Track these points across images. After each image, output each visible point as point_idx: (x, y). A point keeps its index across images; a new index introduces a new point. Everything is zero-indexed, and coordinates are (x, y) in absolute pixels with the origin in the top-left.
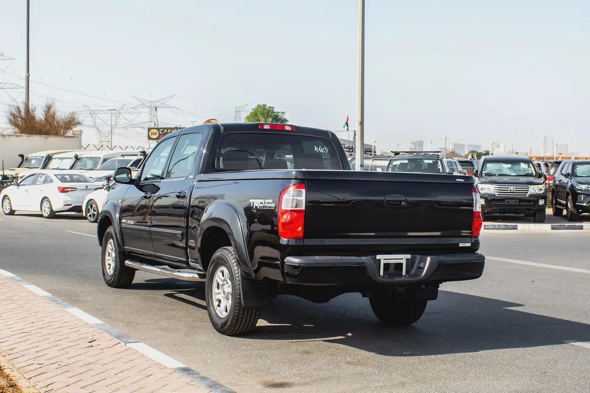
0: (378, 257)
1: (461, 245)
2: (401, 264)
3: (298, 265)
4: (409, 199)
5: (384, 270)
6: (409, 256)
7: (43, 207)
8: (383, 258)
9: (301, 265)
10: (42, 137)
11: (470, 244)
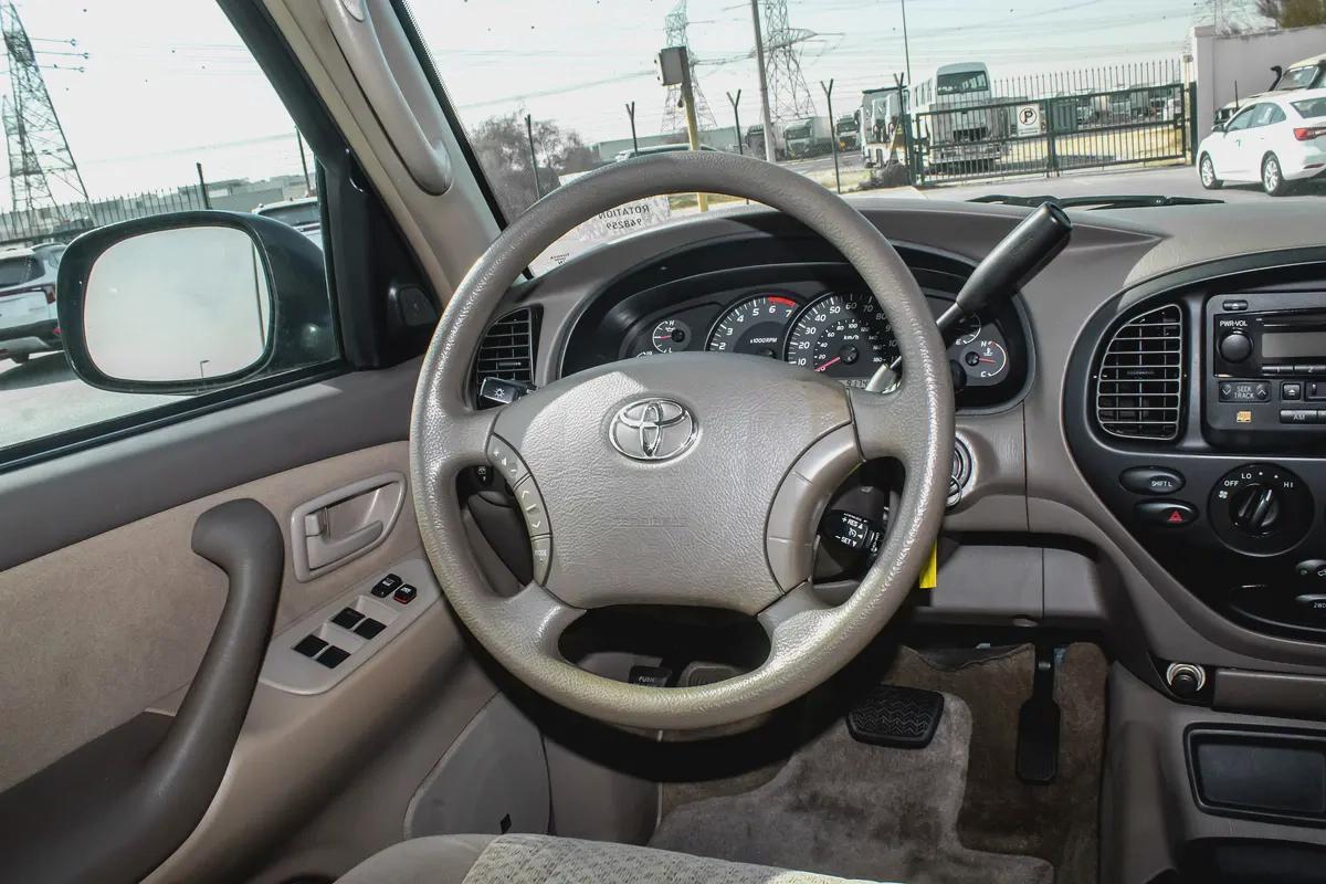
7: (1266, 174)
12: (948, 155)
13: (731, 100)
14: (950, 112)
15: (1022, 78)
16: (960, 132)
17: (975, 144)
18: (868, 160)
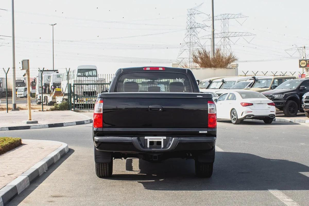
0: (146, 138)
1: (200, 132)
2: (161, 142)
3: (97, 141)
4: (164, 107)
5: (150, 145)
6: (165, 138)
8: (149, 139)
9: (99, 141)
10: (212, 69)
11: (207, 132)
12: (80, 101)
13: (5, 72)
14: (82, 84)
15: (106, 75)
16: (85, 92)
17: (90, 97)
18: (39, 101)
